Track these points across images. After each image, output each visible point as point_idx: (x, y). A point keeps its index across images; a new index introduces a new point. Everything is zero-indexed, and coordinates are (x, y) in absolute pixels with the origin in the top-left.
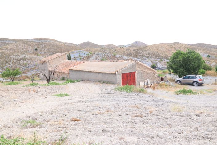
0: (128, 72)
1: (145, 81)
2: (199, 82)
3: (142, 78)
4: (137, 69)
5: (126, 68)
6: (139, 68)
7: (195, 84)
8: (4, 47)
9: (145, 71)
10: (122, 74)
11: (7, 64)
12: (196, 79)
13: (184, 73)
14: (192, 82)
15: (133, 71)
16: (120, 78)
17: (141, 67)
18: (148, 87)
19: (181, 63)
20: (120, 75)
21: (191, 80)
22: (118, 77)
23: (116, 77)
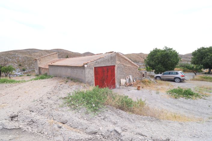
0: (105, 65)
1: (127, 78)
2: (181, 78)
3: (124, 74)
4: (117, 62)
5: (102, 60)
6: (120, 61)
7: (177, 80)
8: (34, 54)
9: (126, 65)
10: (95, 68)
11: (33, 65)
12: (177, 75)
13: (162, 69)
14: (173, 78)
15: (112, 65)
16: (91, 74)
17: (122, 60)
18: (131, 85)
19: (160, 59)
20: (91, 68)
21: (172, 76)
22: (89, 72)
23: (85, 72)
